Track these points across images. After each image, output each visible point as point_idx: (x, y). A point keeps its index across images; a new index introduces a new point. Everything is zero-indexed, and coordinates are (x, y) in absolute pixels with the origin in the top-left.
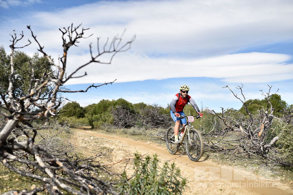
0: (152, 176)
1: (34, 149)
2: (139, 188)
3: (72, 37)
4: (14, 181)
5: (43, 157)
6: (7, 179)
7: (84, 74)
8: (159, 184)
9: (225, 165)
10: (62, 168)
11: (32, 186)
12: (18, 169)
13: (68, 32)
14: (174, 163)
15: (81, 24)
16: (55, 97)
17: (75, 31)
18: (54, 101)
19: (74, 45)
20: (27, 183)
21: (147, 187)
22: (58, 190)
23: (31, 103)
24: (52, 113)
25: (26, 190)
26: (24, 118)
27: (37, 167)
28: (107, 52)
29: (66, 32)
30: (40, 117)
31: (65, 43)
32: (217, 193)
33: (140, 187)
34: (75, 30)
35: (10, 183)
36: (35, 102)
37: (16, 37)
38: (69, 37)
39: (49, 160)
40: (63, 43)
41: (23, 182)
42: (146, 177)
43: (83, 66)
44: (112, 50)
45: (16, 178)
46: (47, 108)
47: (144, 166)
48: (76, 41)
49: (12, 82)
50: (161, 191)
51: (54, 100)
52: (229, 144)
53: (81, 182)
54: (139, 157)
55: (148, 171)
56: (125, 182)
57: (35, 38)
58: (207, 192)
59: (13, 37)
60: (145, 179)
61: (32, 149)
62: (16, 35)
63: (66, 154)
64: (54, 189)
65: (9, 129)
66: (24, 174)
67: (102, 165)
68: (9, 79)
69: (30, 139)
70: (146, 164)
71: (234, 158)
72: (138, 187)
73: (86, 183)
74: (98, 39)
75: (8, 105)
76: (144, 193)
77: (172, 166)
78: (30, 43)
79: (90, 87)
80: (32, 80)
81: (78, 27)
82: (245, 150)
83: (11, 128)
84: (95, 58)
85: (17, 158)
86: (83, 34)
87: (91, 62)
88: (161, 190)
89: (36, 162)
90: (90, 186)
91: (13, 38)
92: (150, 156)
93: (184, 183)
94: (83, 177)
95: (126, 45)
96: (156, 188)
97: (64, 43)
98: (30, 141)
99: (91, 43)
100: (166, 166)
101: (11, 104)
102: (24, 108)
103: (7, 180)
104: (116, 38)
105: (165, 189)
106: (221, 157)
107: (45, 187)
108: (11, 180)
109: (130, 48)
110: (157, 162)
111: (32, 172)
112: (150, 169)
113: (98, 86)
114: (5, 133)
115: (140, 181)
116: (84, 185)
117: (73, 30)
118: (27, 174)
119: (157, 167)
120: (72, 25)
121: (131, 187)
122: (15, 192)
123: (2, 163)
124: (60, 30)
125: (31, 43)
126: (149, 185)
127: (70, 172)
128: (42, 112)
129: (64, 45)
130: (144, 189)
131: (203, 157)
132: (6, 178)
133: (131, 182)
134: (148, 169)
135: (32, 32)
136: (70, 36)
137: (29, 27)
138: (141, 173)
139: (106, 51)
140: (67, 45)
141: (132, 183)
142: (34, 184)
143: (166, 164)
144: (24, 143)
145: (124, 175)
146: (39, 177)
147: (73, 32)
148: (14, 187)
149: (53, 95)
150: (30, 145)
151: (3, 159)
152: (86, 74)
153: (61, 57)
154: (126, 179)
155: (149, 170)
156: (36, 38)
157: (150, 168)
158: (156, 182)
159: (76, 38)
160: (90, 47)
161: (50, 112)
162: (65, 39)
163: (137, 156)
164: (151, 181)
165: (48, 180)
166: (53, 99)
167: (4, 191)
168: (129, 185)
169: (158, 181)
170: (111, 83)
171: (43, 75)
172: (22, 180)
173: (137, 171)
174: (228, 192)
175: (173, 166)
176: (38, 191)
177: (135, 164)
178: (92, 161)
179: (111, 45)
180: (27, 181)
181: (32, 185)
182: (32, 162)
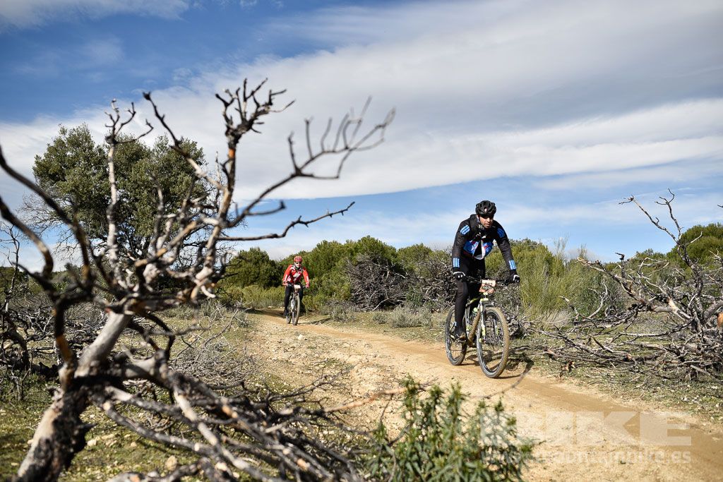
0: (449, 435)
1: (171, 379)
2: (416, 465)
3: (246, 111)
4: (126, 448)
5: (191, 395)
6: (112, 444)
7: (278, 206)
8: (465, 454)
9: (631, 401)
10: (235, 421)
11: (169, 459)
12: (137, 425)
13: (236, 101)
14: (501, 403)
15: (267, 79)
16: (213, 255)
17: (252, 98)
18: (211, 264)
19: (251, 131)
20: (155, 451)
21: (436, 460)
22: (229, 471)
23: (158, 271)
24: (207, 293)
25: (158, 471)
26: (146, 305)
27: (179, 418)
28: (328, 152)
29: (232, 101)
30: (181, 302)
31: (231, 127)
32: (612, 470)
33: (419, 462)
34: (253, 93)
35: (118, 453)
36: (167, 269)
37: (119, 117)
38: (238, 113)
39: (205, 402)
40: (225, 129)
41: (148, 450)
42: (432, 436)
43: (274, 187)
44: (341, 146)
45: (131, 441)
46: (196, 281)
47: (428, 410)
48: (255, 121)
49: (116, 224)
50: (470, 470)
51: (210, 260)
52: (642, 346)
53: (280, 454)
54: (416, 389)
55: (437, 423)
56: (384, 448)
57: (161, 119)
58: (588, 468)
59: (111, 118)
60: (432, 442)
61: (167, 379)
62: (117, 111)
63: (242, 384)
64: (221, 470)
65: (112, 332)
66: (152, 436)
67: (327, 410)
68: (108, 217)
69: (161, 355)
70: (432, 406)
71: (655, 380)
72: (414, 461)
73: (292, 454)
74: (308, 123)
75: (109, 277)
76: (430, 476)
77: (496, 409)
78: (150, 128)
79: (293, 225)
80: (159, 216)
81: (259, 87)
82: (682, 359)
83: (117, 329)
84: (303, 167)
85: (134, 398)
86: (270, 103)
87: (293, 176)
88: (470, 468)
89: (177, 406)
90: (301, 462)
91: (114, 121)
92: (442, 387)
93: (527, 450)
94: (284, 440)
95: (372, 133)
96: (458, 463)
97: (229, 128)
98: (162, 359)
99: (292, 134)
100: (482, 411)
101: (115, 275)
102: (145, 285)
103: (112, 447)
104: (350, 118)
105: (479, 467)
106: (621, 378)
107: (199, 467)
108: (120, 446)
109: (382, 140)
110: (460, 403)
111: (166, 427)
112: (441, 417)
113: (312, 221)
114: (104, 342)
115: (419, 447)
116: (288, 461)
117: (247, 95)
118: (157, 435)
119: (460, 412)
120: (245, 83)
121: (398, 461)
122: (135, 478)
123: (103, 410)
124: (218, 96)
125: (152, 128)
126: (440, 456)
127: (254, 431)
128: (185, 291)
129: (229, 133)
130: (430, 465)
131: (576, 380)
132: (109, 442)
133: (398, 450)
134: (438, 417)
135: (155, 107)
136: (243, 110)
137: (148, 97)
138: (420, 427)
139: (326, 149)
140: (236, 130)
141: (400, 453)
142: (173, 454)
143: (482, 406)
144: (146, 364)
145: (381, 434)
146: (185, 441)
147: (249, 100)
148: (128, 463)
149: (208, 250)
150: (162, 369)
151: (104, 402)
152: (283, 207)
153: (223, 162)
154: (386, 442)
155: (439, 419)
156: (165, 121)
157: (441, 414)
158: (459, 450)
159: (257, 114)
160: (291, 143)
161: (203, 289)
162: (229, 117)
163: (410, 388)
164: (446, 446)
165: (205, 449)
166: (208, 258)
167: (108, 472)
168: (391, 457)
169: (462, 447)
170: (342, 212)
171: (184, 204)
172: (145, 445)
173: (412, 423)
174: (641, 469)
175: (499, 408)
176: (186, 474)
177: (407, 406)
178: (304, 401)
179: (338, 135)
180: (156, 447)
181: (168, 457)
182: (167, 407)
